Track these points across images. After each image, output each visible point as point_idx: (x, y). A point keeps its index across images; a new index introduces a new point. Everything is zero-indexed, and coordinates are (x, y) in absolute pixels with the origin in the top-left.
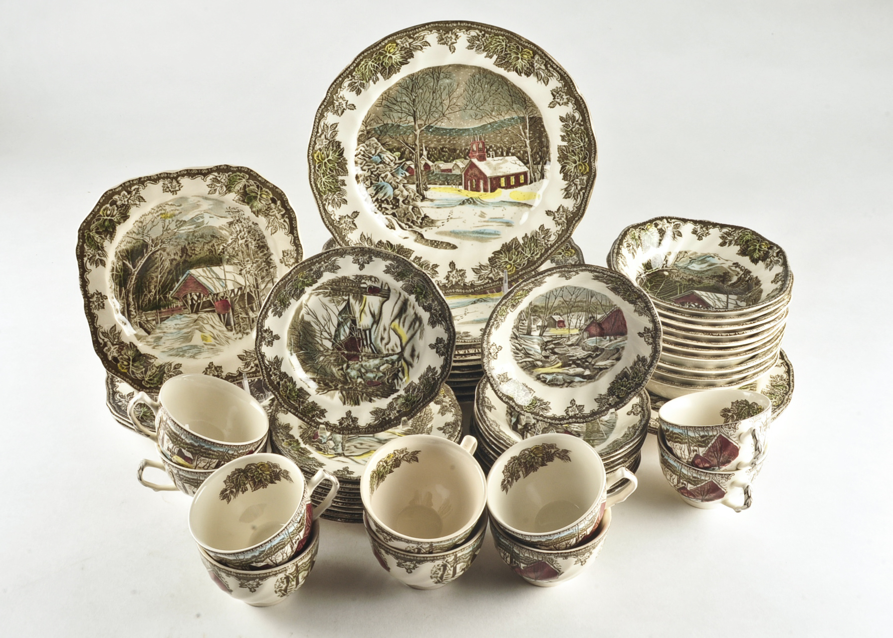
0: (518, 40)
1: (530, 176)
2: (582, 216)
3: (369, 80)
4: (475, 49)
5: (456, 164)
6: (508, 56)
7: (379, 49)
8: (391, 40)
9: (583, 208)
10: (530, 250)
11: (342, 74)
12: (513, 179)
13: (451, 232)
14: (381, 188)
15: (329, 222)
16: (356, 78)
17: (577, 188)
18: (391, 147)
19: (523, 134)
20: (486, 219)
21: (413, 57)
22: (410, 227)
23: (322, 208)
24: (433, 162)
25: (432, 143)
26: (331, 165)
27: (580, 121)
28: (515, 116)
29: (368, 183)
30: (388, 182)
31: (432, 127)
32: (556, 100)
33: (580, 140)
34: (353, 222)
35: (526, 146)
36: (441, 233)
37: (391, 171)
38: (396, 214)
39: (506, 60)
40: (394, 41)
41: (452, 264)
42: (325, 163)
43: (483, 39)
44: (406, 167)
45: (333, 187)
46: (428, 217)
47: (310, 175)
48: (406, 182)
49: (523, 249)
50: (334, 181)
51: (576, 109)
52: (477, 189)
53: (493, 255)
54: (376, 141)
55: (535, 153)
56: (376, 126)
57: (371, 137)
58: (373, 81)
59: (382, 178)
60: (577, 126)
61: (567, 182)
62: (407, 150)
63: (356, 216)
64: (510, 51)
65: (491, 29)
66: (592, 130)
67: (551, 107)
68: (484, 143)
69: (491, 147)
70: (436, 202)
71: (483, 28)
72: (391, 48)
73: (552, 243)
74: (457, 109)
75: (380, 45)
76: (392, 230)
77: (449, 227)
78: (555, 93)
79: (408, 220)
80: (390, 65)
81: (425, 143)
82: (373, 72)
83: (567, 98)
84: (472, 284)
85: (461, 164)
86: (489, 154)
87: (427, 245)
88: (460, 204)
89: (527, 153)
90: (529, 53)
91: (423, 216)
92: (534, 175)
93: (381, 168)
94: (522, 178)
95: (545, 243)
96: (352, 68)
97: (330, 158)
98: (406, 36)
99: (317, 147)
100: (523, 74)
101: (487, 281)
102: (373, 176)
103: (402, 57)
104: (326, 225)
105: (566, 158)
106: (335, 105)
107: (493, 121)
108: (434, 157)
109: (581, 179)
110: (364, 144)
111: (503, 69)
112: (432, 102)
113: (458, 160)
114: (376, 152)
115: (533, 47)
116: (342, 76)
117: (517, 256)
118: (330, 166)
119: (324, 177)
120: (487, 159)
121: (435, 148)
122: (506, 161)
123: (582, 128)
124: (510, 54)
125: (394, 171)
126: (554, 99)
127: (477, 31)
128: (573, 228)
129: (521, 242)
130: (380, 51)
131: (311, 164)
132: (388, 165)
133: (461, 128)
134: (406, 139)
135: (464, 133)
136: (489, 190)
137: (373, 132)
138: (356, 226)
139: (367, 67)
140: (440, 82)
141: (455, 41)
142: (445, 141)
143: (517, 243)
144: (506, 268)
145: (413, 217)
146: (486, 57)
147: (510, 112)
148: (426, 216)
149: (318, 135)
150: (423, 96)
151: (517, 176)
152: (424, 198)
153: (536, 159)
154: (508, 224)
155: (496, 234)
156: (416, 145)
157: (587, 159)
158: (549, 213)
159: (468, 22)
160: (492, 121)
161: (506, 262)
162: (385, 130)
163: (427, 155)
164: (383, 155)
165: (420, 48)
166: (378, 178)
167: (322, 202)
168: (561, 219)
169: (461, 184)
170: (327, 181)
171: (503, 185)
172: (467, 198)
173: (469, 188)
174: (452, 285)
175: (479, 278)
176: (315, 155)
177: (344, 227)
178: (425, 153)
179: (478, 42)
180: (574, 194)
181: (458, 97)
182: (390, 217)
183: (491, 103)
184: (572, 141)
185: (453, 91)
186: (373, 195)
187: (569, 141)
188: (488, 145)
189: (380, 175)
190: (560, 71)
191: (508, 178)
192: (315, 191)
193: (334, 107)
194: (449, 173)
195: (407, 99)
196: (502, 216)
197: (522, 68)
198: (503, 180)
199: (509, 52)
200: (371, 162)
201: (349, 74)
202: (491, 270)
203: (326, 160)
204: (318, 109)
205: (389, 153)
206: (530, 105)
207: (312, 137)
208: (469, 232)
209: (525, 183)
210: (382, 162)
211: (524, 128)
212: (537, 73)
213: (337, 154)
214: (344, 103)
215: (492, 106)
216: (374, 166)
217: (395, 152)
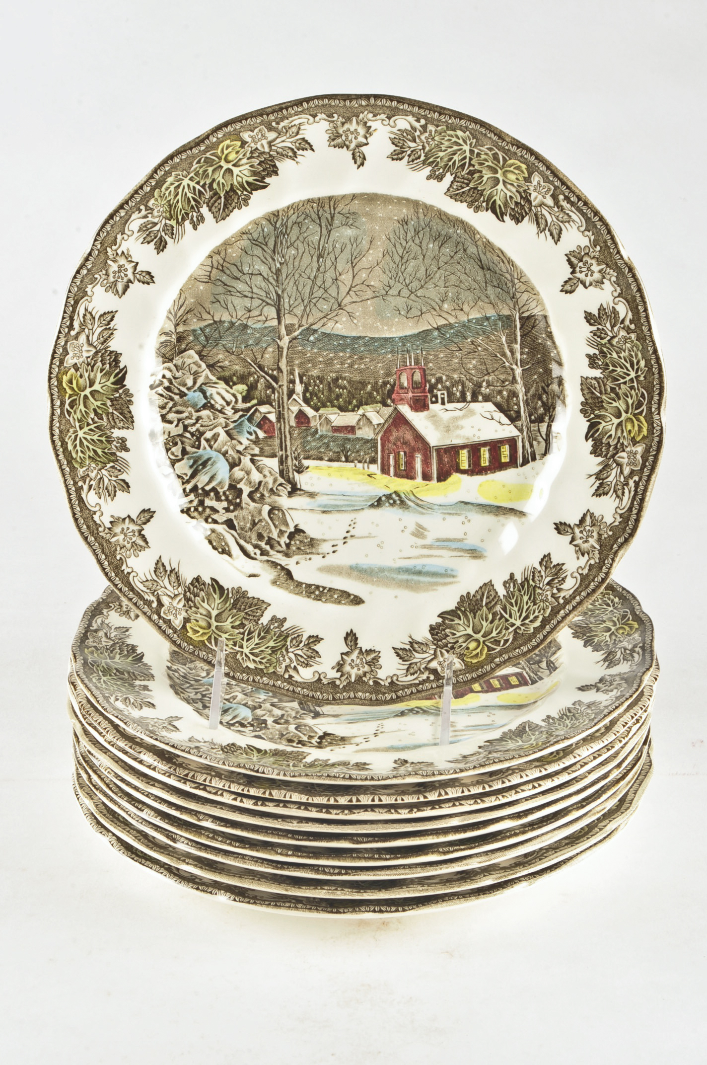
0: (495, 138)
1: (524, 447)
2: (632, 535)
3: (183, 219)
4: (406, 158)
5: (364, 415)
6: (476, 175)
7: (205, 152)
8: (230, 133)
9: (634, 517)
10: (520, 610)
11: (127, 202)
12: (485, 454)
13: (351, 568)
14: (204, 464)
15: (88, 527)
16: (155, 213)
17: (622, 472)
18: (227, 374)
19: (509, 354)
20: (428, 541)
21: (276, 173)
22: (264, 553)
23: (74, 496)
24: (317, 409)
25: (314, 366)
26: (99, 403)
27: (627, 322)
28: (491, 313)
29: (177, 450)
30: (219, 451)
31: (315, 331)
32: (578, 275)
33: (628, 366)
34: (140, 531)
35: (514, 381)
36: (329, 570)
37: (227, 425)
38: (235, 523)
39: (471, 185)
40: (236, 136)
41: (351, 638)
42: (86, 397)
43: (423, 137)
44: (258, 418)
45: (99, 451)
46: (304, 532)
47: (52, 420)
48: (257, 451)
49: (505, 609)
50: (103, 439)
51: (619, 295)
52: (409, 475)
53: (440, 620)
54: (197, 357)
55: (534, 396)
56: (195, 324)
57: (185, 350)
58: (192, 222)
59: (207, 440)
60: (623, 333)
61: (600, 459)
62: (262, 380)
63: (148, 521)
64: (481, 164)
65: (440, 114)
66: (653, 341)
67: (567, 292)
68: (424, 370)
69: (439, 380)
70: (321, 500)
71: (422, 112)
72: (229, 148)
73: (567, 594)
74: (369, 294)
75: (207, 142)
76: (225, 556)
77: (346, 556)
78: (574, 259)
79: (260, 537)
80: (228, 188)
81: (300, 365)
82: (193, 203)
83: (600, 271)
84: (392, 683)
85: (376, 415)
86: (436, 397)
87: (301, 593)
88: (372, 506)
89: (517, 397)
90: (518, 168)
91: (292, 530)
92: (531, 446)
93: (205, 419)
94: (505, 450)
95: (553, 595)
96: (147, 189)
97: (97, 387)
98: (261, 123)
99: (70, 361)
100: (507, 218)
101: (424, 676)
102: (188, 435)
103: (254, 173)
104: (82, 534)
105: (599, 404)
106: (111, 271)
107: (445, 322)
108: (318, 398)
109: (631, 452)
110: (170, 365)
111: (465, 204)
112: (315, 277)
113: (368, 408)
114: (195, 383)
115: (528, 156)
116: (126, 206)
117: (491, 622)
118: (94, 403)
119: (81, 428)
120: (431, 406)
121: (321, 379)
122: (472, 413)
123: (633, 336)
124: (480, 172)
125: (232, 426)
126: (573, 272)
127: (411, 119)
128: (613, 560)
129: (502, 592)
130: (208, 155)
131: (55, 397)
132: (221, 411)
133: (377, 336)
134: (259, 356)
135: (382, 346)
136: (435, 475)
137: (191, 338)
138: (145, 541)
139: (180, 190)
140: (335, 234)
141: (364, 141)
142: (342, 364)
143: (492, 593)
144: (468, 648)
145: (270, 531)
146: (429, 178)
147: (480, 303)
148: (298, 531)
149: (73, 333)
150: (296, 264)
151: (494, 446)
152: (295, 490)
153: (535, 409)
154: (475, 553)
155: (447, 575)
156: (280, 370)
157: (644, 407)
158: (562, 528)
159: (391, 98)
160: (442, 322)
161: (469, 636)
162: (216, 335)
163: (304, 393)
164: (210, 391)
165: (290, 154)
166: (199, 439)
167: (75, 483)
168: (586, 541)
169: (373, 461)
170: (89, 437)
171: (465, 465)
172: (388, 492)
173: (392, 469)
174: (349, 683)
175: (408, 670)
176: (65, 379)
177: (121, 542)
178: (299, 388)
179: (412, 145)
180: (616, 484)
181: (372, 268)
182: (221, 529)
183: (441, 283)
184: (611, 368)
185: (361, 255)
186: (186, 478)
187: (605, 367)
188: (432, 375)
189: (202, 434)
190: (585, 209)
191: (474, 449)
192: (61, 457)
193: (107, 274)
194: (350, 436)
195: (264, 269)
196: (461, 536)
197: (506, 204)
198: (464, 455)
199: (477, 167)
200: (185, 404)
201: (140, 202)
202: (435, 654)
203: (87, 392)
204: (75, 277)
205: (222, 385)
206: (523, 288)
207: (58, 338)
208: (391, 570)
209: (513, 463)
210: (208, 406)
211: (512, 341)
212: (536, 215)
213: (112, 379)
214: (130, 267)
215: (442, 290)
216: (191, 414)
217: (235, 384)
